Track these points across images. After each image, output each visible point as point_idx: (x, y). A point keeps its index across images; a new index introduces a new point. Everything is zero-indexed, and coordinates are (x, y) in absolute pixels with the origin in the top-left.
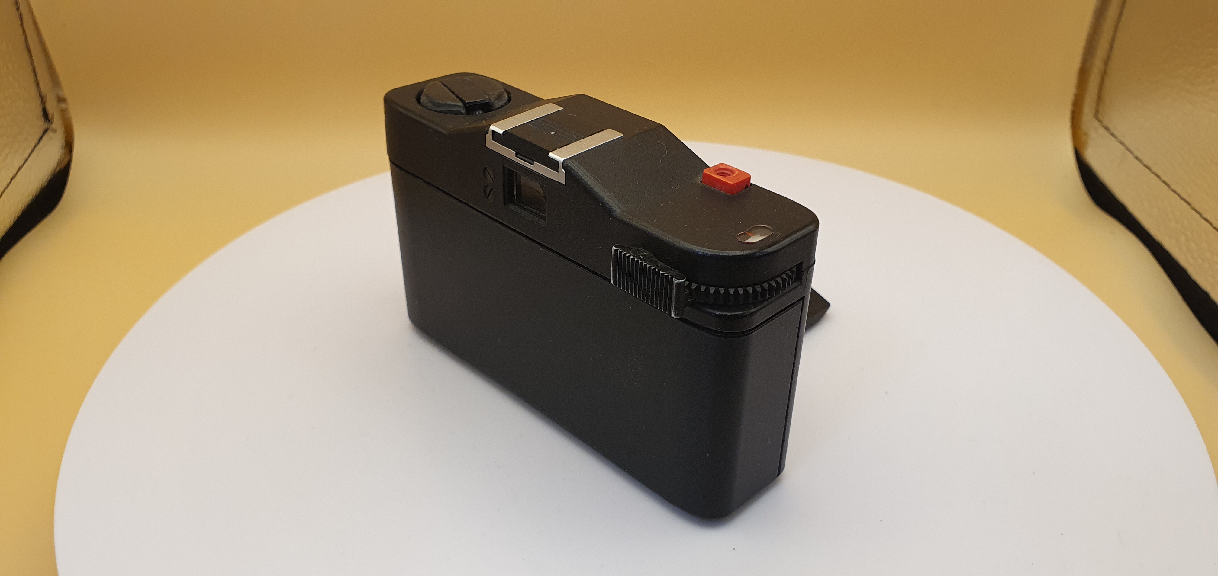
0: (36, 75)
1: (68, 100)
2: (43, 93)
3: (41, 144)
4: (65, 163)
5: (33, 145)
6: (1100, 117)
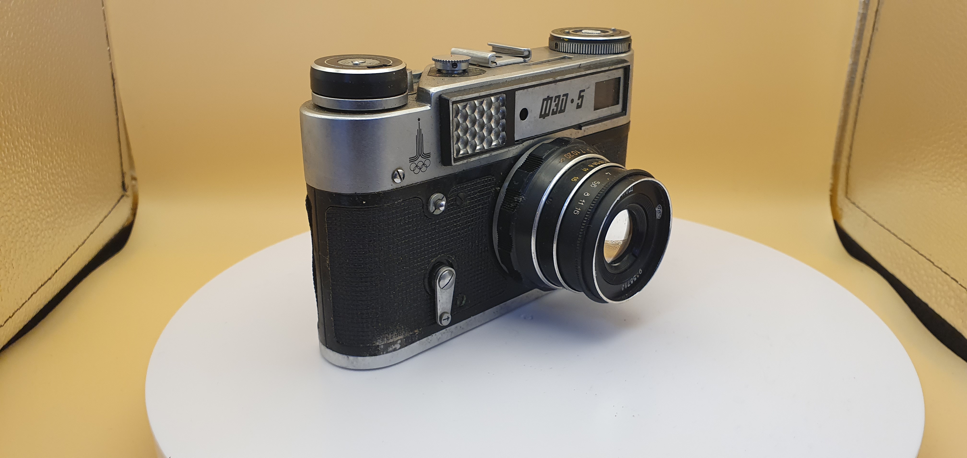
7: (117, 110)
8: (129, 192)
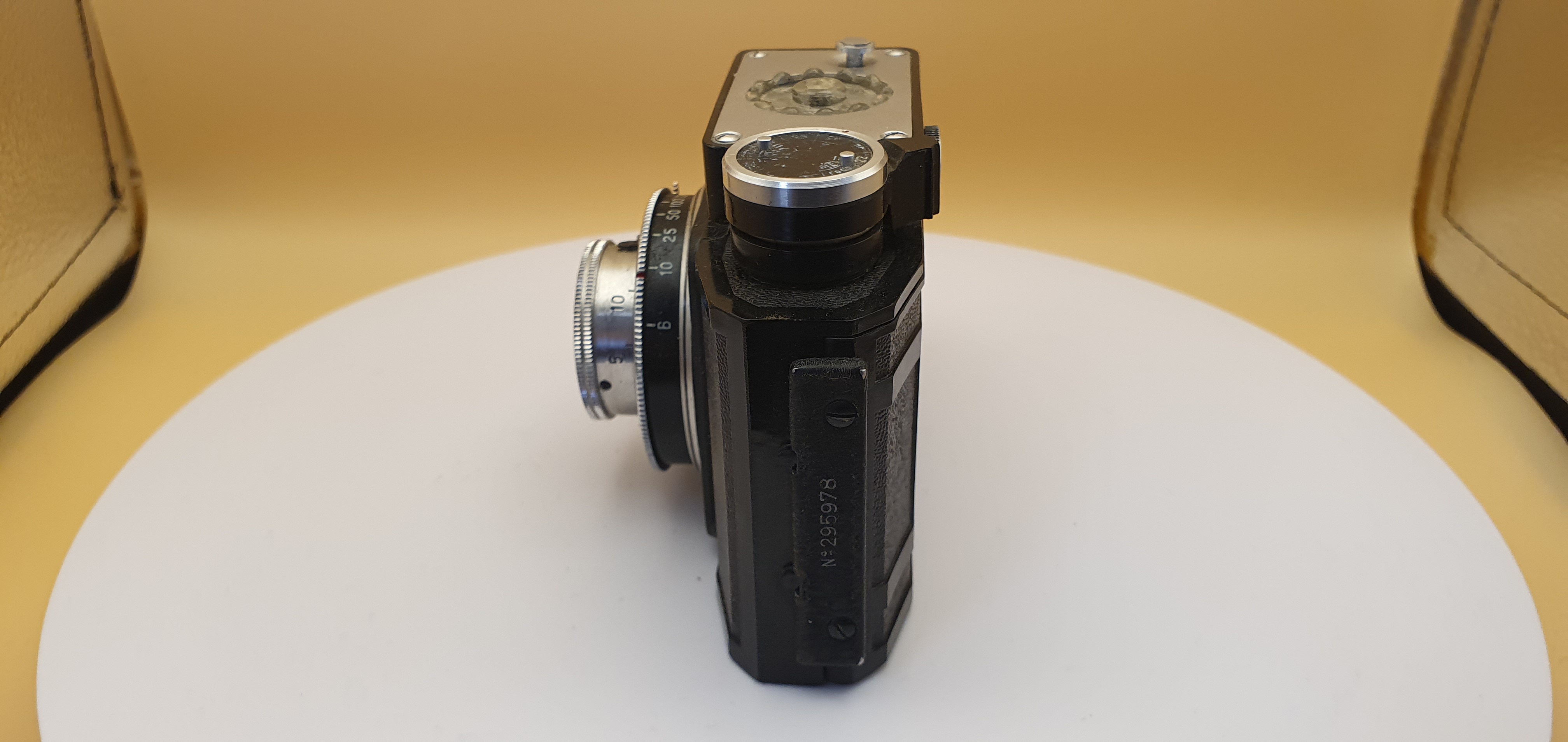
0: (106, 141)
1: (143, 175)
2: (113, 161)
3: (107, 223)
4: (134, 251)
5: (95, 227)
6: (1450, 214)
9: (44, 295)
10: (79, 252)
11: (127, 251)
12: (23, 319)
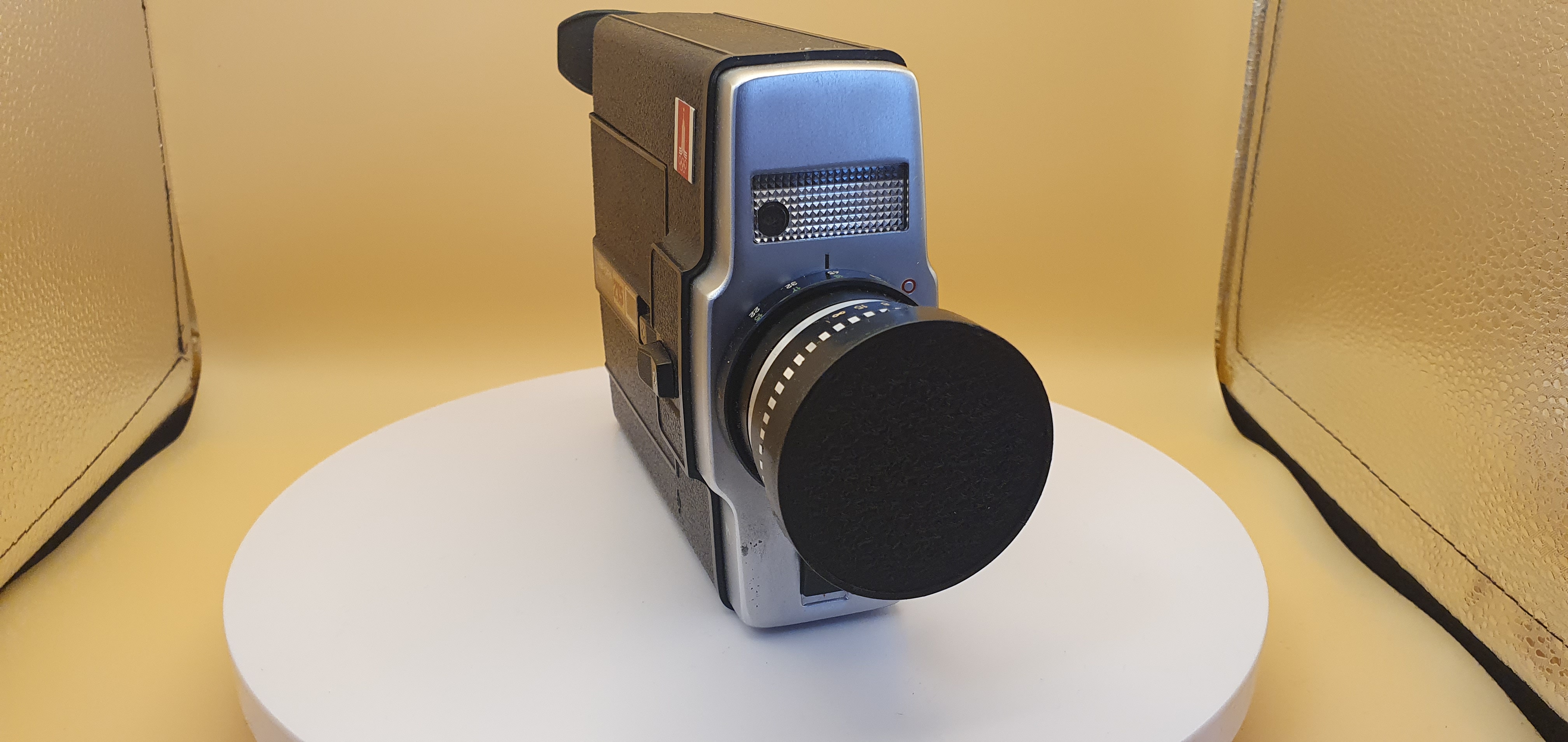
0: (177, 303)
1: (200, 334)
2: (181, 324)
3: (175, 370)
4: (189, 396)
5: (167, 371)
6: (1241, 350)
7: (172, 235)
8: (189, 355)
9: (131, 419)
10: (156, 390)
11: (185, 395)
12: (117, 436)
